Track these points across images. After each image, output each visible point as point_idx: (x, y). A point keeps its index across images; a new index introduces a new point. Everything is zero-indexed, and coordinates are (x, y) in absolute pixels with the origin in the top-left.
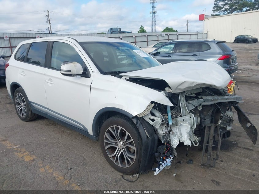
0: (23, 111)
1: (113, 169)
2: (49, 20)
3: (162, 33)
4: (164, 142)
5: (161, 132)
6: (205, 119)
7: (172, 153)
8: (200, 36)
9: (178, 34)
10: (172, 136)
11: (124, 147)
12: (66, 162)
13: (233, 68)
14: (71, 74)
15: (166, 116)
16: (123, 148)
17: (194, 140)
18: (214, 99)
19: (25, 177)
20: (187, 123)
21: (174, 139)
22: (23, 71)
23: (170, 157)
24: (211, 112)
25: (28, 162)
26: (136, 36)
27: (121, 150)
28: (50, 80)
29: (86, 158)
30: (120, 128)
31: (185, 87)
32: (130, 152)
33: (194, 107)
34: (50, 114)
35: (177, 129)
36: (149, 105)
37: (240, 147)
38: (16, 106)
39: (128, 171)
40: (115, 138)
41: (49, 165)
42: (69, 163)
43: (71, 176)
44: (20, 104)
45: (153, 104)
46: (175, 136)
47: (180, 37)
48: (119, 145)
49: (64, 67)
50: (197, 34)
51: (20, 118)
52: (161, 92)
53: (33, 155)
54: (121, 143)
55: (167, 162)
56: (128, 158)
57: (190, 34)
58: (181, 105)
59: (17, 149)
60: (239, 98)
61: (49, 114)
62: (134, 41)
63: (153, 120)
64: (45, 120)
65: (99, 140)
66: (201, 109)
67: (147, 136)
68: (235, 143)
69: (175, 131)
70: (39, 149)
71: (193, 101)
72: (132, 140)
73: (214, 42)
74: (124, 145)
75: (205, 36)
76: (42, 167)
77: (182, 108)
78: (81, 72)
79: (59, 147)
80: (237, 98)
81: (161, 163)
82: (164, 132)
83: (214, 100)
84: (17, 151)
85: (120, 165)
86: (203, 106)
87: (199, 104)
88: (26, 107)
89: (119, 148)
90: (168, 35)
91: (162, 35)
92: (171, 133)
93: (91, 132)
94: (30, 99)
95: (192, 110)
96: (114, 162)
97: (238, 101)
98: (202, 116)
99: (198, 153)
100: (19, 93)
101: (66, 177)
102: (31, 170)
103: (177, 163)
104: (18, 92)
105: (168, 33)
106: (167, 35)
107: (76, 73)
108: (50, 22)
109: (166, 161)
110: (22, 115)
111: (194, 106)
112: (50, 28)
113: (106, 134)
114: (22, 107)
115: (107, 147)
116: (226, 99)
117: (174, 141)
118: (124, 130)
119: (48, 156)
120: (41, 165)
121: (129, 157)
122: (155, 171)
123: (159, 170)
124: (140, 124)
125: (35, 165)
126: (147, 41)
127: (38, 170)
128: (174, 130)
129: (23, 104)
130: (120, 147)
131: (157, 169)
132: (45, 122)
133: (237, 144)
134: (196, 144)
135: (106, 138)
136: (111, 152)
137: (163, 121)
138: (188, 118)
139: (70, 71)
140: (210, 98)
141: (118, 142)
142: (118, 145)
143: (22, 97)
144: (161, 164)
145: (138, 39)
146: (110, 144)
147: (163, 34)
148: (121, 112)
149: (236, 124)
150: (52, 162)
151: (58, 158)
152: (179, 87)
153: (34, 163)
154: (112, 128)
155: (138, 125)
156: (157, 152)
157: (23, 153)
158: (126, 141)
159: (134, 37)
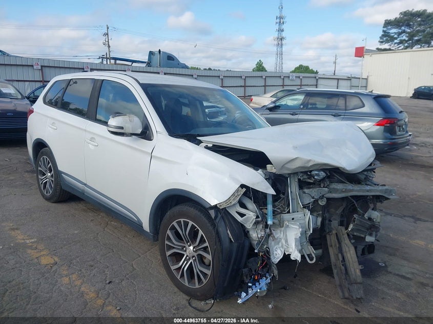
0: (48, 186)
1: (176, 289)
2: (108, 42)
3: (291, 74)
4: (259, 251)
5: (256, 235)
6: (330, 221)
7: (269, 271)
8: (355, 82)
9: (317, 78)
10: (273, 243)
11: (195, 254)
12: (104, 272)
13: (400, 141)
14: (123, 133)
15: (264, 211)
16: (193, 257)
17: (309, 253)
18: (346, 189)
19: (38, 288)
20: (298, 224)
21: (276, 248)
22: (54, 123)
23: (266, 277)
24: (342, 209)
25: (46, 266)
26: (247, 77)
27: (189, 259)
28: (92, 139)
29: (137, 268)
30: (191, 223)
31: (295, 167)
32: (204, 263)
33: (313, 200)
34: (89, 194)
35: (281, 233)
36: (237, 191)
37: (391, 273)
38: (40, 177)
39: (198, 294)
40: (182, 240)
41: (76, 273)
42: (108, 273)
43: (109, 294)
44: (44, 174)
45: (244, 190)
46: (278, 244)
47: (320, 82)
48: (188, 251)
49: (113, 122)
50: (349, 79)
51: (43, 195)
52: (258, 170)
53: (55, 255)
54: (191, 248)
55: (260, 284)
56: (199, 273)
57: (338, 79)
58: (290, 195)
59: (31, 244)
60: (391, 191)
61: (87, 192)
62: (243, 84)
63: (242, 215)
64: (82, 202)
65: (157, 240)
66: (325, 203)
67: (230, 239)
68: (384, 265)
69: (278, 236)
70: (66, 247)
71: (311, 190)
72: (207, 244)
73: (371, 95)
74: (195, 252)
75: (363, 83)
76: (66, 276)
77: (292, 199)
78: (139, 131)
79: (98, 247)
80: (386, 191)
81: (250, 284)
82: (259, 236)
83: (346, 191)
84: (31, 247)
85: (187, 284)
86: (328, 199)
87: (321, 195)
88: (53, 180)
89: (187, 256)
90: (301, 77)
91: (290, 77)
92: (271, 238)
93: (146, 226)
94: (61, 168)
95: (309, 203)
96: (179, 278)
97: (389, 195)
98: (327, 215)
99: (318, 276)
100: (45, 157)
101: (100, 295)
102: (49, 278)
103: (281, 289)
104: (43, 154)
105: (302, 75)
106: (299, 77)
107: (131, 132)
108: (109, 45)
109: (259, 282)
110: (47, 192)
111: (313, 198)
112: (108, 54)
113: (169, 232)
114: (48, 180)
115: (168, 253)
116: (368, 191)
117: (275, 252)
118: (196, 228)
119: (78, 259)
120: (65, 272)
121: (201, 271)
122: (240, 296)
123: (247, 295)
124: (220, 218)
125: (55, 272)
126: (265, 86)
127: (59, 279)
128: (277, 234)
129: (49, 174)
130: (188, 254)
131: (244, 294)
132: (81, 206)
133: (386, 266)
134: (311, 259)
135: (169, 239)
136: (176, 261)
137: (257, 217)
138: (300, 216)
139: (122, 128)
140: (339, 186)
141: (187, 246)
142: (185, 251)
143: (49, 163)
144: (250, 287)
145: (250, 82)
146: (174, 248)
147: (292, 76)
148: (193, 198)
149: (391, 235)
150: (82, 270)
151: (93, 263)
152: (286, 166)
153: (54, 269)
154: (179, 223)
155: (217, 220)
156: (245, 266)
157: (40, 252)
158: (198, 245)
159: (244, 77)
